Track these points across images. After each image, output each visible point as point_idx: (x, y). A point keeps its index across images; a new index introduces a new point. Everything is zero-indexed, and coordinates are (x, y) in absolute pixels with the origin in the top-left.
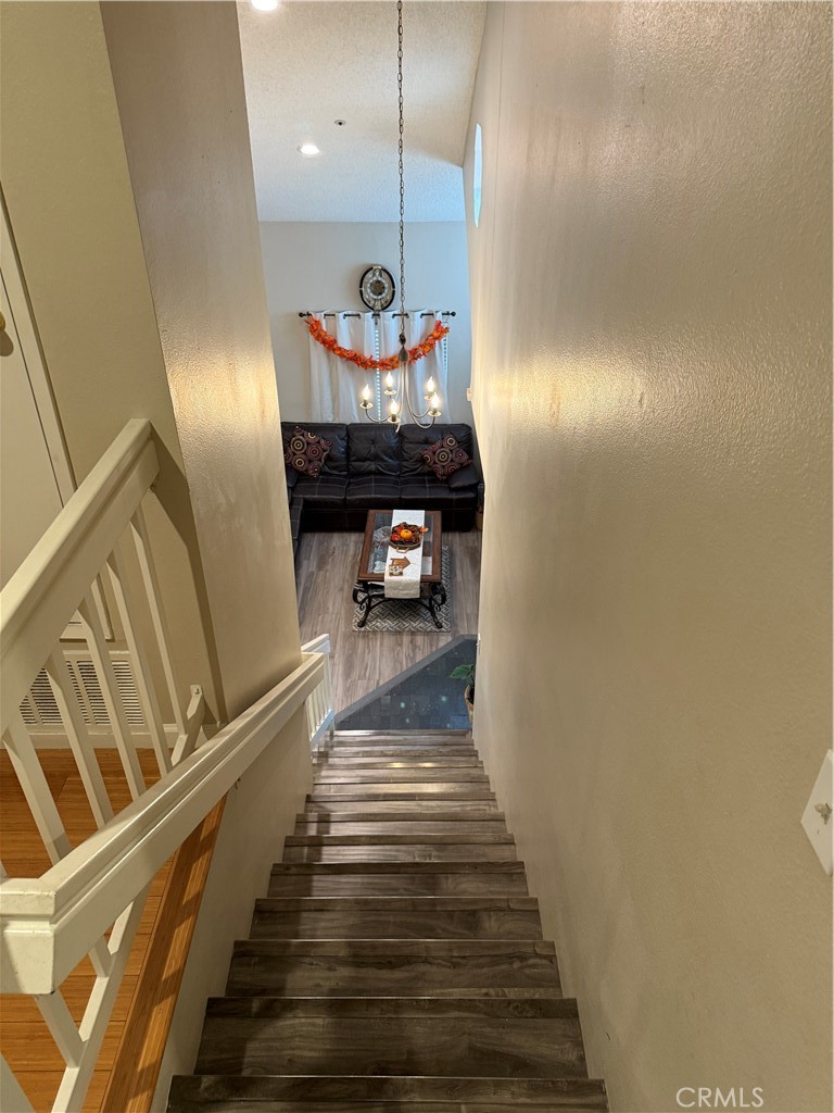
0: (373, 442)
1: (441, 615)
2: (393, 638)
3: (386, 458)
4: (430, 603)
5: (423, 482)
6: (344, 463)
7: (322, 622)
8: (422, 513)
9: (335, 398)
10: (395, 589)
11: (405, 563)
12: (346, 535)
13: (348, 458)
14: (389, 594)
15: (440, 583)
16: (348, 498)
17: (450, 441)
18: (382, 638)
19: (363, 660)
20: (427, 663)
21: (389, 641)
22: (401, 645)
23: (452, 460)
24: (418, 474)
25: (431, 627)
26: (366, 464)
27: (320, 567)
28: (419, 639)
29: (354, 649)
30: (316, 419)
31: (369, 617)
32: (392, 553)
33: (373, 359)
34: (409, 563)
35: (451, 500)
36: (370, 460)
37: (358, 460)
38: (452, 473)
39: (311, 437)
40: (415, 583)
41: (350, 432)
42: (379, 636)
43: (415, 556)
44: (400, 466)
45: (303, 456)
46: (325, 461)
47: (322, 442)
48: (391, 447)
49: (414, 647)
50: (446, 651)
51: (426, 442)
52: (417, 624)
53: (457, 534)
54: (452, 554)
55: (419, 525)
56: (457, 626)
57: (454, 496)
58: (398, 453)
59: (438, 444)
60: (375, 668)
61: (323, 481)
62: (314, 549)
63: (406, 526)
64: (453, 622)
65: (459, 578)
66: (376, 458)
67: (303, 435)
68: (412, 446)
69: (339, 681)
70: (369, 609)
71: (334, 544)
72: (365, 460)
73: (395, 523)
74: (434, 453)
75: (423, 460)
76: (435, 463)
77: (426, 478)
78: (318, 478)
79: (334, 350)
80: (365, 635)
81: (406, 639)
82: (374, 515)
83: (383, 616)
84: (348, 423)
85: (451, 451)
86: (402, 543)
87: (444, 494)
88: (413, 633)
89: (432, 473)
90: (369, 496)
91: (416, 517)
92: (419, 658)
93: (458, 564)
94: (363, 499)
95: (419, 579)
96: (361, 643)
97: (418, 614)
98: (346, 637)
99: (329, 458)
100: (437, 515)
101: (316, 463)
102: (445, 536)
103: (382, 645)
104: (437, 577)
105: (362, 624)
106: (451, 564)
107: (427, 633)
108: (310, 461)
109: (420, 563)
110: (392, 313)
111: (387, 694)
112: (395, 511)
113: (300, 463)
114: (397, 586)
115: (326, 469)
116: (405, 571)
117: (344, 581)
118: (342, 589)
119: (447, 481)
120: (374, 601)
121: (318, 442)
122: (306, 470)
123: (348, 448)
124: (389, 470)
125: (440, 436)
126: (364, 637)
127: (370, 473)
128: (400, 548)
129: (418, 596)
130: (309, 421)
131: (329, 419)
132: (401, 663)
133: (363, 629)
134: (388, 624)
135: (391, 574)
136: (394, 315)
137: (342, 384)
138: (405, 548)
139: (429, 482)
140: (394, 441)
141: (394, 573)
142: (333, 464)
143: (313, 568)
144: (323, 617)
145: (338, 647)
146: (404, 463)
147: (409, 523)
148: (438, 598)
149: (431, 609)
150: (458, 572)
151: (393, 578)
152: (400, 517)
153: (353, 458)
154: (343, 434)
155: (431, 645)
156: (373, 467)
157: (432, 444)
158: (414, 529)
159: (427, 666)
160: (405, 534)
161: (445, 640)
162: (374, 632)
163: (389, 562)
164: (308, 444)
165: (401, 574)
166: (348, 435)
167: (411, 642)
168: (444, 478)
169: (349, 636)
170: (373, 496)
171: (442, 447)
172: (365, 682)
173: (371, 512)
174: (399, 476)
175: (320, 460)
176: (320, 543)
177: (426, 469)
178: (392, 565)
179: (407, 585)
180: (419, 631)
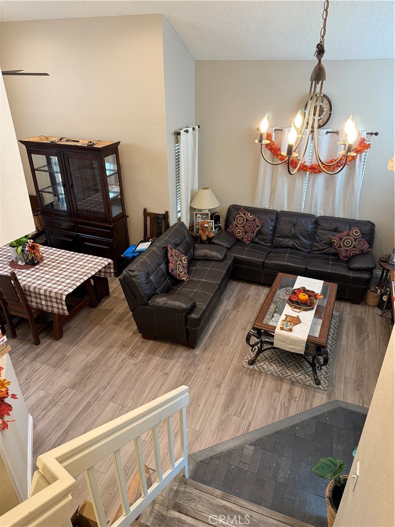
0: (294, 225)
1: (322, 374)
2: (274, 383)
3: (302, 238)
4: (313, 360)
5: (328, 259)
6: (271, 237)
7: (222, 351)
8: (321, 282)
9: (273, 192)
10: (283, 342)
11: (297, 321)
12: (261, 288)
13: (273, 234)
14: (277, 344)
15: (324, 347)
16: (266, 261)
17: (356, 232)
18: (265, 380)
19: (243, 397)
20: (298, 421)
21: (270, 384)
22: (279, 392)
23: (354, 247)
24: (323, 253)
25: (310, 381)
26: (286, 240)
27: (234, 308)
28: (297, 390)
29: (239, 384)
30: (257, 205)
31: (259, 358)
32: (288, 310)
33: (306, 164)
34: (300, 322)
35: (348, 277)
36: (290, 238)
37: (280, 237)
38: (353, 256)
39: (250, 216)
40: (302, 341)
41: (278, 216)
42: (263, 377)
43: (307, 317)
44: (312, 245)
45: (242, 228)
46: (257, 234)
47: (257, 220)
48: (307, 231)
49: (291, 397)
50: (318, 413)
51: (336, 230)
52: (298, 375)
53: (348, 304)
54: (341, 320)
55: (317, 292)
56: (334, 386)
57: (351, 274)
58: (312, 236)
59: (346, 233)
60: (251, 408)
61: (252, 247)
62: (234, 294)
63: (304, 290)
64: (331, 383)
65: (344, 342)
66: (294, 237)
67: (244, 214)
68: (324, 232)
69: (217, 412)
70: (260, 351)
71: (250, 293)
72: (287, 237)
73: (296, 286)
74: (341, 239)
75: (331, 244)
76: (340, 246)
77: (331, 257)
78: (249, 245)
79: (277, 155)
80: (252, 374)
81: (286, 387)
82: (282, 277)
83: (270, 360)
84: (279, 210)
85: (355, 240)
86: (297, 303)
87: (343, 272)
88: (293, 383)
89: (336, 255)
90: (282, 263)
91: (316, 285)
92: (293, 412)
93: (345, 329)
94: (276, 264)
95: (305, 338)
96: (246, 379)
97: (301, 366)
98: (236, 371)
99: (259, 233)
100: (334, 287)
101: (250, 234)
102: (338, 304)
103: (263, 387)
104: (323, 341)
105: (252, 362)
106: (339, 328)
107: (305, 386)
108: (246, 233)
109: (309, 324)
110: (326, 131)
111: (251, 444)
112: (298, 277)
113: (239, 233)
114: (285, 340)
115: (257, 240)
116: (295, 328)
117: (248, 322)
118: (245, 329)
119: (347, 262)
120: (265, 346)
121: (254, 220)
122: (242, 239)
123: (275, 228)
124: (303, 248)
125: (348, 228)
126: (250, 375)
127: (288, 247)
128: (295, 308)
129: (303, 353)
130: (252, 206)
131: (266, 206)
132: (275, 410)
133: (251, 367)
134: (274, 368)
135: (282, 329)
136: (328, 132)
137: (279, 182)
138: (299, 309)
139: (333, 260)
140: (310, 227)
141: (285, 327)
142: (262, 237)
143: (230, 307)
144: (223, 348)
145: (226, 379)
146: (316, 244)
147: (308, 288)
148: (322, 360)
149: (313, 365)
150: (344, 337)
151: (283, 332)
152: (302, 282)
153: (277, 235)
154: (274, 217)
155: (306, 400)
156: (290, 243)
157: (340, 232)
158: (311, 294)
159: (296, 425)
160: (303, 297)
161: (320, 400)
162: (260, 372)
163: (283, 317)
164: (247, 220)
165: (291, 330)
166: (277, 218)
167: (290, 391)
168: (346, 259)
169: (238, 370)
170: (285, 263)
171: (348, 235)
172: (240, 419)
173: (280, 274)
174: (309, 253)
175: (253, 233)
176: (241, 290)
177: (332, 250)
178: (285, 320)
179: (295, 342)
180: (298, 382)
